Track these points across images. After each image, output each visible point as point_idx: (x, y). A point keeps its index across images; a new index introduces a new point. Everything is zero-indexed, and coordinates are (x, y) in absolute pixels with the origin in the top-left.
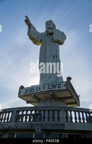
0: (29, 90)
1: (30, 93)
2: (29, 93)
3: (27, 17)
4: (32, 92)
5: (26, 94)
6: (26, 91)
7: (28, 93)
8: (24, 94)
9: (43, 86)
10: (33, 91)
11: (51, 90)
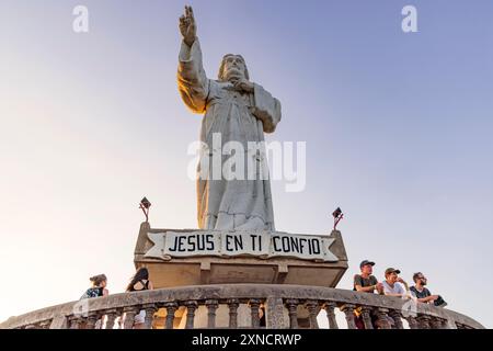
0: (194, 240)
1: (197, 252)
2: (193, 253)
3: (191, 10)
4: (205, 252)
5: (177, 254)
6: (178, 241)
7: (186, 254)
8: (167, 252)
9: (253, 237)
10: (210, 246)
11: (282, 253)
